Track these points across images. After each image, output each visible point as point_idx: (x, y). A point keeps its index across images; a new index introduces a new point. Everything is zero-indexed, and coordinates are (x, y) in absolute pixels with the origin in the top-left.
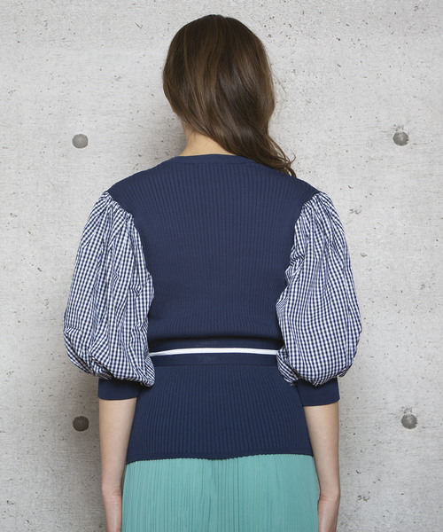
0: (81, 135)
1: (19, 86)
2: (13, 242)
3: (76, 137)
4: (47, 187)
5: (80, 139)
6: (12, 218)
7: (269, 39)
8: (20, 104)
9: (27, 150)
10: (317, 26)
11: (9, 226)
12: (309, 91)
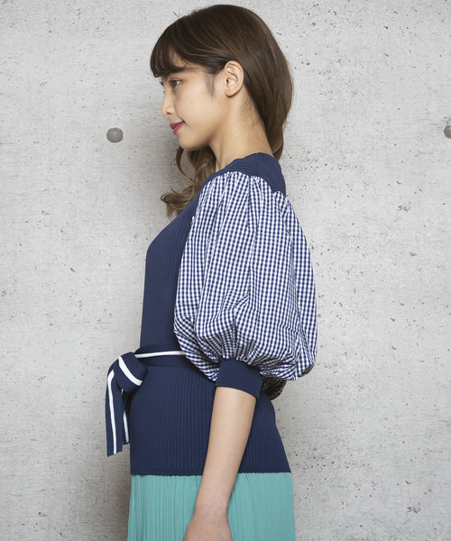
0: (115, 129)
1: (51, 78)
2: (44, 241)
3: (111, 130)
4: (80, 184)
5: (115, 133)
6: (44, 217)
7: (313, 28)
8: (52, 97)
9: (59, 144)
10: (363, 13)
11: (41, 225)
12: (356, 81)
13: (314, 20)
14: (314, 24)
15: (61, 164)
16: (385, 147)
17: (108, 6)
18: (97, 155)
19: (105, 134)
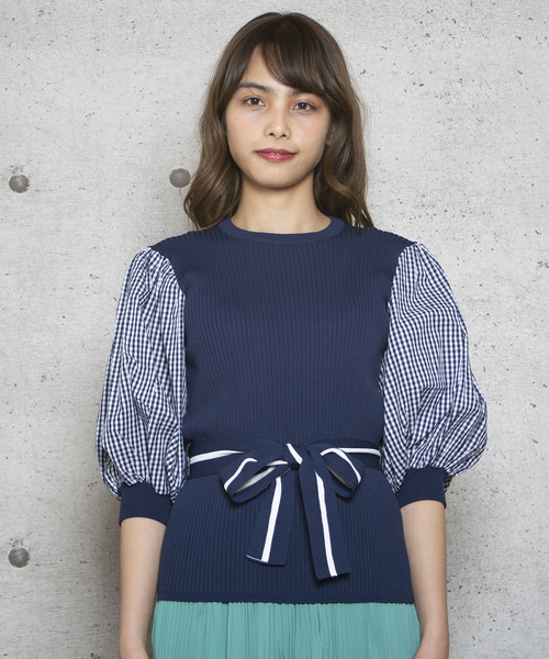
0: (181, 170)
1: (99, 108)
2: (93, 313)
3: (175, 172)
4: (137, 240)
5: (180, 176)
6: (91, 281)
7: (427, 40)
8: (101, 131)
9: (110, 190)
10: (490, 20)
11: (88, 292)
12: (481, 106)
13: (428, 30)
14: (428, 35)
15: (113, 215)
16: (520, 188)
17: (170, 17)
18: (158, 203)
19: (168, 176)
